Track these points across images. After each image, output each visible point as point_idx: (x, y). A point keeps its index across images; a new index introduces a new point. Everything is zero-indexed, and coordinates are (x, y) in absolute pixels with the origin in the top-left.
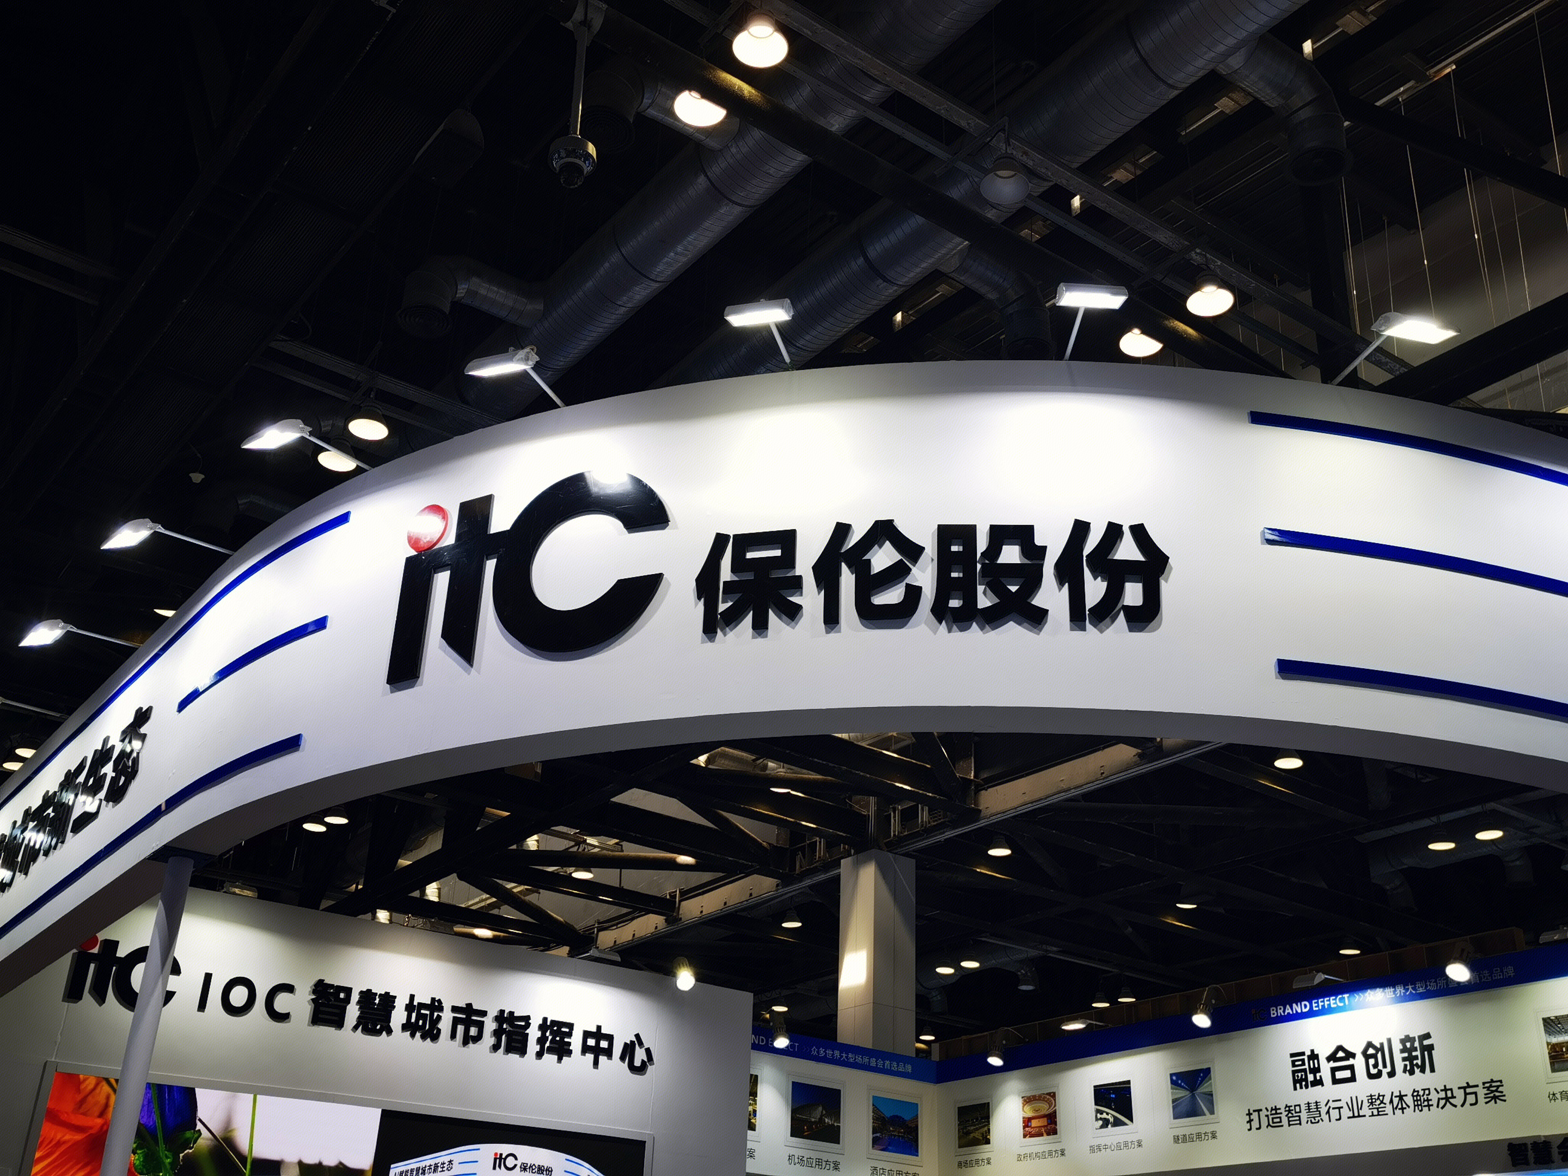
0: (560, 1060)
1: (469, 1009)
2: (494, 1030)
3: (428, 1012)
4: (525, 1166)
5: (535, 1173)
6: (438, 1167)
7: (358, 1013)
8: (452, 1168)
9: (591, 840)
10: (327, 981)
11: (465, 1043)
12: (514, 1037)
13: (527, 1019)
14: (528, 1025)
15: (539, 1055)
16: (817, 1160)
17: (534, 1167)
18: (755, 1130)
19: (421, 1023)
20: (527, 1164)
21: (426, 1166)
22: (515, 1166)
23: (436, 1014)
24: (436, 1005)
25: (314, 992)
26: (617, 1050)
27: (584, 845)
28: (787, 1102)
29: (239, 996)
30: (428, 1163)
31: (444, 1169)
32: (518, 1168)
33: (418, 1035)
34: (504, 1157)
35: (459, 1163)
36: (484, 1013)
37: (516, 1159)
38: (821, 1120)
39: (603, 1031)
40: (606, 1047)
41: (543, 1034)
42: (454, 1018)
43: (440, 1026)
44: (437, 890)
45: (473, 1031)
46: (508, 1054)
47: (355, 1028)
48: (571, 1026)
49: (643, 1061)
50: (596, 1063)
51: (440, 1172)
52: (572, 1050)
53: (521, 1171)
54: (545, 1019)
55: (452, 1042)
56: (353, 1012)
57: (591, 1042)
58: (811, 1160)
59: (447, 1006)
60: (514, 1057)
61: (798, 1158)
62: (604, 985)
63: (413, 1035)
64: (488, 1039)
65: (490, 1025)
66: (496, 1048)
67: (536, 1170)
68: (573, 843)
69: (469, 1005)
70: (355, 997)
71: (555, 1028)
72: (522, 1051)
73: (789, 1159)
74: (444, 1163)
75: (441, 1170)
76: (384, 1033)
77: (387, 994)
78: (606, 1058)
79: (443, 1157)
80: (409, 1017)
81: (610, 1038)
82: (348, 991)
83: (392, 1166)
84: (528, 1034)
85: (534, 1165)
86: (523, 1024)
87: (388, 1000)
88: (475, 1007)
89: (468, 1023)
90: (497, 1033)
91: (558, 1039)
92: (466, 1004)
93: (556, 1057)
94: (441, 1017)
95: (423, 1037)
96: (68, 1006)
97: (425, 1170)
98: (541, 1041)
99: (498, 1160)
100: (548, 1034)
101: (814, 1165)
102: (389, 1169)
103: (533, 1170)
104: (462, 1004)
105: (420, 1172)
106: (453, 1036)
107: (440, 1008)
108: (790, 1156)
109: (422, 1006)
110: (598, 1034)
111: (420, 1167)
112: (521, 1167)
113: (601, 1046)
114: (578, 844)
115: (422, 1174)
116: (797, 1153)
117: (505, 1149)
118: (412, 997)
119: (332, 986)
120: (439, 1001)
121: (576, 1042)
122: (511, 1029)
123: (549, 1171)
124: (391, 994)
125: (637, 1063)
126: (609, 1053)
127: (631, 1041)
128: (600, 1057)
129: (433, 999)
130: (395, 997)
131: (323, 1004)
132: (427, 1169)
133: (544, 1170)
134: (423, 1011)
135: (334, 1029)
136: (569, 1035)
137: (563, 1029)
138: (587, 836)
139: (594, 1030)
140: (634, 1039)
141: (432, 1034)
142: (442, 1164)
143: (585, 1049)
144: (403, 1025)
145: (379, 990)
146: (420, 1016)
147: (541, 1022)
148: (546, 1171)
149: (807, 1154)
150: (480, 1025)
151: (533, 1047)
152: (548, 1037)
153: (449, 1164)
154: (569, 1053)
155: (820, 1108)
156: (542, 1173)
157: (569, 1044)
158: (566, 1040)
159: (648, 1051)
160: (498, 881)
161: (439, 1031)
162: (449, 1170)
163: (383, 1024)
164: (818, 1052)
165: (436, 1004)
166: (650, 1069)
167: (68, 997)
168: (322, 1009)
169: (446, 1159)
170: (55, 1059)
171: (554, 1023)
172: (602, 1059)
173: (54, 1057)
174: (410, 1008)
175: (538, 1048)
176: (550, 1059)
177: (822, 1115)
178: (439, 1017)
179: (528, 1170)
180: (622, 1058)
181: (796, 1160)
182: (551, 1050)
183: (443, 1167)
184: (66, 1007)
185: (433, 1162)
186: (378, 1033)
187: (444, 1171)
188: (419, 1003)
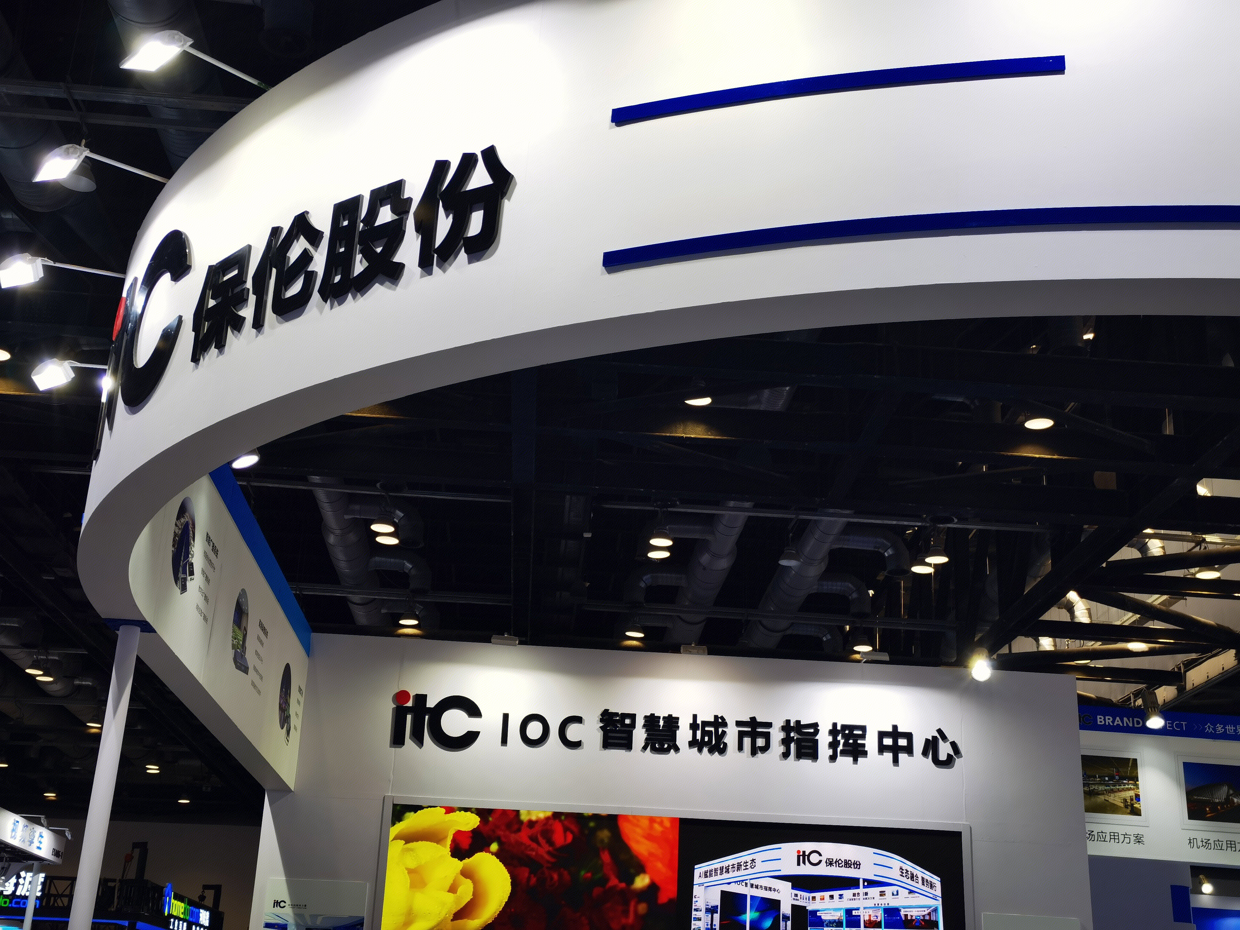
0: (855, 761)
1: (753, 722)
2: (782, 739)
3: (712, 729)
4: (831, 861)
5: (842, 867)
6: (741, 865)
7: (645, 736)
8: (755, 866)
9: (1209, 538)
10: (612, 710)
11: (754, 752)
12: (803, 744)
13: (815, 726)
14: (817, 732)
15: (833, 758)
16: (1229, 842)
17: (840, 862)
18: (1141, 815)
19: (706, 739)
20: (833, 859)
21: (729, 866)
22: (820, 862)
23: (720, 730)
24: (719, 722)
25: (601, 720)
26: (918, 746)
27: (1203, 544)
28: (1179, 784)
29: (535, 730)
30: (730, 863)
31: (747, 867)
32: (823, 863)
33: (705, 750)
34: (807, 854)
35: (762, 862)
36: (769, 725)
37: (820, 855)
38: (1228, 800)
39: (900, 730)
40: (906, 744)
41: (835, 738)
42: (739, 731)
43: (726, 740)
44: (1086, 611)
45: (760, 742)
46: (799, 760)
47: (645, 748)
48: (863, 728)
49: (949, 755)
50: (896, 761)
51: (744, 870)
52: (867, 751)
53: (827, 866)
54: (835, 725)
55: (741, 754)
56: (639, 735)
57: (888, 741)
58: (1221, 843)
59: (731, 722)
60: (806, 763)
61: (1202, 841)
62: (902, 685)
63: (700, 750)
64: (777, 748)
65: (777, 735)
66: (786, 755)
67: (843, 864)
68: (1193, 544)
69: (753, 719)
70: (640, 722)
71: (847, 732)
72: (814, 755)
73: (1190, 842)
74: (747, 862)
75: (745, 868)
76: (672, 750)
77: (670, 716)
78: (906, 755)
79: (745, 856)
80: (694, 735)
81: (909, 736)
82: (633, 717)
83: (696, 867)
84: (818, 740)
85: (840, 859)
86: (812, 730)
87: (672, 722)
88: (759, 720)
89: (754, 736)
90: (786, 742)
91: (851, 741)
92: (750, 718)
93: (851, 759)
94: (726, 732)
95: (711, 751)
96: (395, 750)
97: (729, 869)
98: (833, 745)
99: (801, 857)
100: (839, 738)
101: (1224, 847)
102: (693, 870)
103: (839, 864)
104: (746, 719)
105: (724, 871)
106: (740, 748)
107: (724, 724)
108: (1190, 840)
109: (705, 724)
110: (895, 733)
111: (723, 867)
112: (826, 862)
113: (899, 744)
114: (1199, 543)
115: (726, 872)
116: (1200, 836)
117: (807, 847)
118: (695, 717)
119: (616, 714)
120: (722, 718)
121: (871, 743)
122: (799, 737)
123: (857, 865)
124: (673, 716)
125: (943, 757)
126: (909, 750)
127: (933, 737)
128: (900, 755)
129: (716, 717)
130: (678, 718)
131: (610, 731)
132: (730, 867)
133: (851, 864)
134: (707, 729)
135: (625, 751)
136: (863, 736)
137: (855, 732)
138: (1205, 534)
139: (890, 729)
140: (937, 734)
141: (719, 748)
142: (744, 863)
143: (882, 749)
144: (690, 742)
145: (662, 713)
146: (704, 733)
147: (831, 728)
148: (854, 864)
149: (1213, 837)
150: (767, 736)
151: (824, 751)
152: (839, 741)
153: (752, 863)
154: (865, 754)
155: (1225, 788)
156: (850, 867)
157: (863, 745)
158: (859, 742)
159: (954, 745)
160: (1125, 594)
161: (725, 745)
162: (752, 868)
163: (669, 743)
164: (1214, 729)
165: (720, 720)
166: (958, 761)
167: (394, 744)
168: (610, 734)
169: (749, 859)
170: (391, 794)
171: (844, 727)
172: (902, 757)
173: (390, 792)
174: (694, 726)
175: (830, 752)
176: (845, 761)
177: (1228, 795)
178: (724, 733)
179: (834, 864)
180: (925, 753)
181: (1200, 844)
182: (844, 753)
183: (746, 866)
184: (393, 753)
185: (735, 862)
186: (667, 751)
187: (748, 869)
188: (703, 722)
